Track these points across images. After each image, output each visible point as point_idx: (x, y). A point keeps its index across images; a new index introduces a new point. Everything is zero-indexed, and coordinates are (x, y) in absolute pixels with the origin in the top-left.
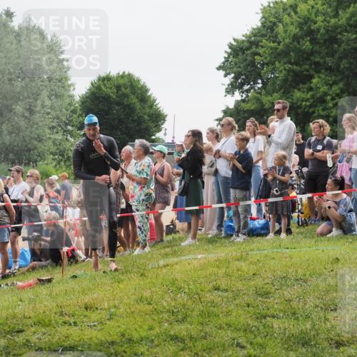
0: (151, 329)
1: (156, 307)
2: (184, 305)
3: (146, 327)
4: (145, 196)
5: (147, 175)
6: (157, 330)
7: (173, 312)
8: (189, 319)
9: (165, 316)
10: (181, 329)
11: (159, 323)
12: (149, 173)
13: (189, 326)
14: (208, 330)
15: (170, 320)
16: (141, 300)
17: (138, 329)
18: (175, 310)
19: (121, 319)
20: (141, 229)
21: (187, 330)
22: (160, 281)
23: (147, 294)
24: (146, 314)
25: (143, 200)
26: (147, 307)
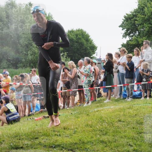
0: (92, 138)
1: (94, 128)
2: (106, 128)
3: (90, 137)
4: (88, 81)
5: (88, 72)
6: (95, 138)
7: (101, 131)
8: (108, 134)
9: (98, 132)
10: (105, 138)
11: (96, 135)
12: (89, 72)
13: (108, 137)
14: (116, 138)
15: (100, 134)
16: (87, 125)
17: (86, 138)
18: (102, 130)
19: (79, 134)
20: (86, 95)
21: (107, 138)
22: (95, 117)
23: (90, 123)
24: (90, 131)
25: (87, 83)
26: (90, 128)
